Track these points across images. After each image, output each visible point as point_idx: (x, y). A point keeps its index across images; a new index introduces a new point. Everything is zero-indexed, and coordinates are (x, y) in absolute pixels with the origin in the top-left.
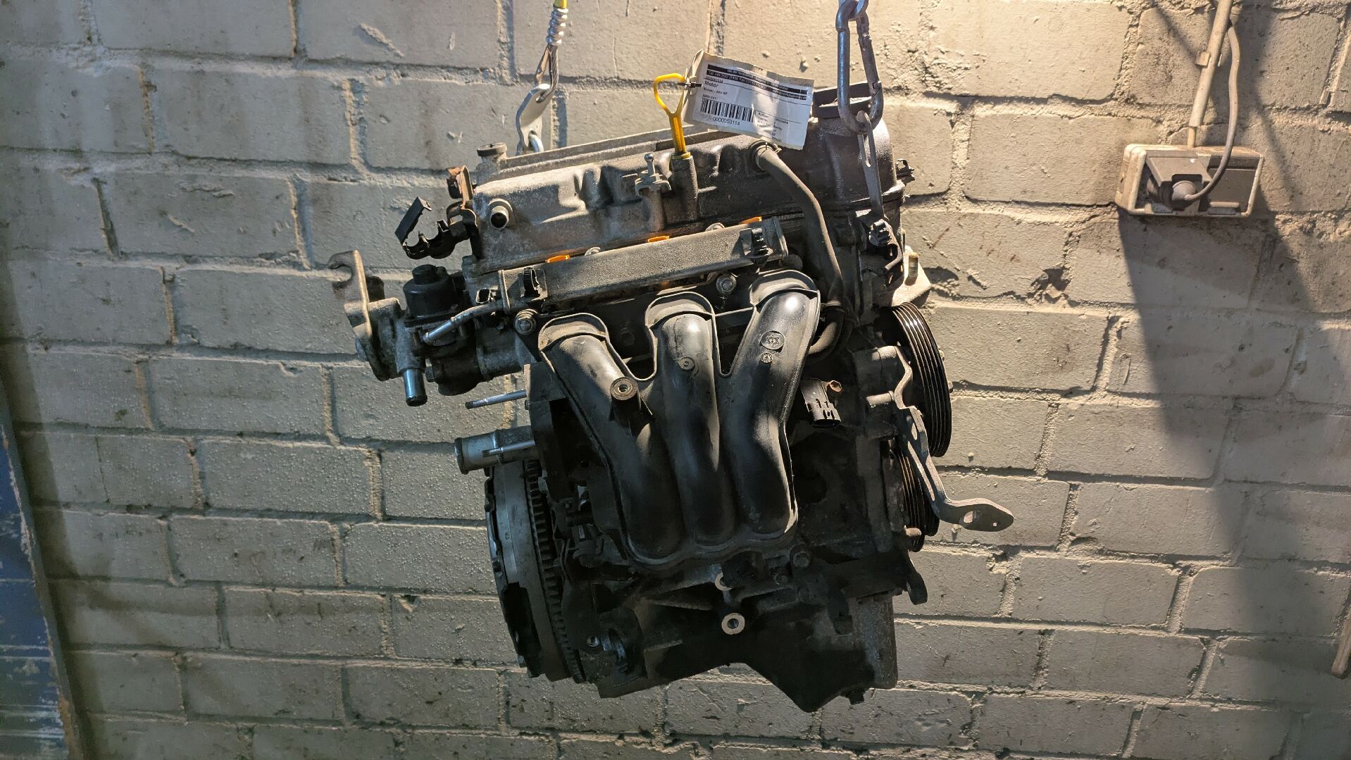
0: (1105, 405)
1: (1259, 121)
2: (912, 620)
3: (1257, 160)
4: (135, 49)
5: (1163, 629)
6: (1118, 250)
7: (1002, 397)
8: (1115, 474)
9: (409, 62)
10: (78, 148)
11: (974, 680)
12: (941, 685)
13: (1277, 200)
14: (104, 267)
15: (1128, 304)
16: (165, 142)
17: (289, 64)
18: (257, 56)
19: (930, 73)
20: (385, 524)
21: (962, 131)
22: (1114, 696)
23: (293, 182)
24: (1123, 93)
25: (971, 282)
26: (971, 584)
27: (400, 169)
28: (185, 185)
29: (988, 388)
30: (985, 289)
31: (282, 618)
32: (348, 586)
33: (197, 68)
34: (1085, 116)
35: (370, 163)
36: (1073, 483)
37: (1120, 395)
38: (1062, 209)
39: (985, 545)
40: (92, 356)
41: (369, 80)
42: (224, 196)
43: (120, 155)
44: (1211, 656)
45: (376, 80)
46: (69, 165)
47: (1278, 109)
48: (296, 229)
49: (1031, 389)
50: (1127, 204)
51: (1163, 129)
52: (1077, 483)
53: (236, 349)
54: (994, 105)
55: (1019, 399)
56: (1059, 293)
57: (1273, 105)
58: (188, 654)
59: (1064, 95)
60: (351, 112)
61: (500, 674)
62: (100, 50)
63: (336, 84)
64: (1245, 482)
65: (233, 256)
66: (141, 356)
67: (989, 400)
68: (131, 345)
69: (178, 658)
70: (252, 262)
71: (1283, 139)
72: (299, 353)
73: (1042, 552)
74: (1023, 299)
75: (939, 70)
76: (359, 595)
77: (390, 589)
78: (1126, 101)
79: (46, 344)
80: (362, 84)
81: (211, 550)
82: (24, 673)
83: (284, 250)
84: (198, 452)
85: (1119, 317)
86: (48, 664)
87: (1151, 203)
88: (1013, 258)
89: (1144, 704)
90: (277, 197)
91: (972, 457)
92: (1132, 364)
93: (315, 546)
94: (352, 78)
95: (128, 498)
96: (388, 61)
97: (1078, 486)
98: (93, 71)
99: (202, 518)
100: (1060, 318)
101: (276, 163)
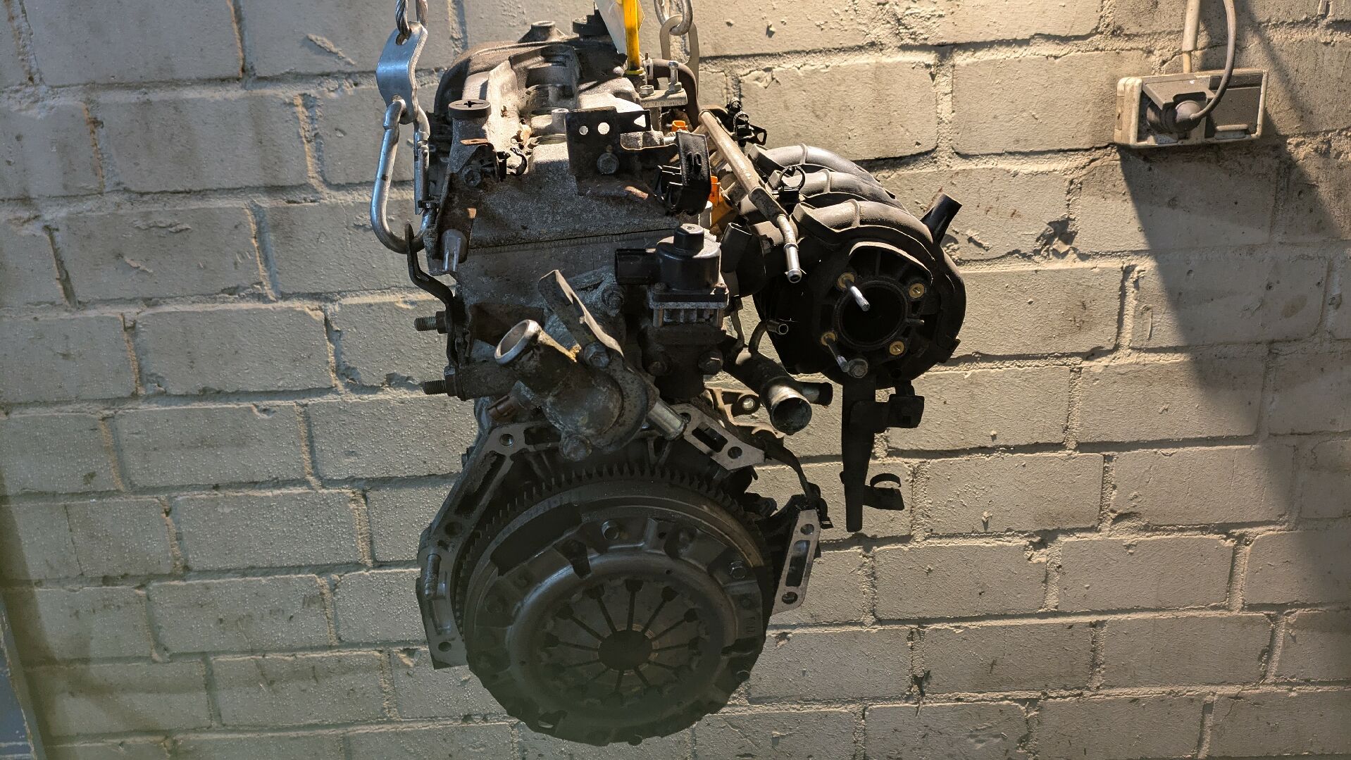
0: (1131, 364)
1: (1256, 41)
2: (951, 625)
3: (1260, 77)
4: (78, 84)
5: (1224, 608)
6: (1124, 194)
7: (1019, 366)
8: (1150, 439)
9: (362, 69)
10: (26, 194)
11: (1026, 687)
12: (994, 695)
13: (1286, 123)
14: (61, 319)
15: (1142, 251)
16: (116, 180)
17: (238, 85)
18: (205, 80)
19: (904, 25)
20: (376, 572)
21: (944, 83)
22: (1181, 688)
23: (252, 210)
24: (1108, 25)
25: (972, 245)
26: (1010, 577)
27: (360, 184)
28: (139, 223)
29: (1003, 358)
30: (987, 250)
31: (275, 685)
32: (343, 644)
33: (144, 98)
34: (1072, 54)
35: (329, 180)
36: (1107, 454)
37: (1145, 352)
38: (1060, 156)
39: (1020, 532)
40: (55, 417)
41: (322, 93)
42: (181, 231)
43: (69, 198)
44: (1281, 633)
45: (328, 91)
46: (18, 214)
47: (1274, 25)
48: (258, 259)
49: (1049, 355)
50: (1128, 139)
51: (1155, 59)
52: (1110, 453)
53: (205, 394)
54: (975, 52)
55: (1038, 366)
56: (1067, 247)
57: (1269, 21)
58: (179, 736)
59: (1047, 33)
60: (305, 129)
61: (513, 728)
62: (43, 88)
63: (287, 100)
64: (1292, 434)
65: (197, 294)
66: (107, 412)
67: (1006, 372)
68: (95, 400)
69: (168, 743)
70: (215, 298)
71: (1284, 57)
72: (271, 392)
73: (1083, 534)
74: (1029, 257)
75: (912, 20)
76: (355, 653)
77: (387, 643)
78: (1113, 33)
79: (7, 408)
80: (315, 98)
81: (195, 618)
83: (246, 283)
84: (173, 511)
85: (1134, 266)
87: (1153, 135)
88: (1014, 214)
89: (1214, 694)
90: (236, 227)
91: (995, 435)
92: (1154, 316)
93: (304, 603)
94: (303, 92)
95: (104, 570)
96: (339, 71)
97: (1112, 457)
98: (36, 113)
99: (183, 583)
100: (1071, 273)
101: (232, 191)
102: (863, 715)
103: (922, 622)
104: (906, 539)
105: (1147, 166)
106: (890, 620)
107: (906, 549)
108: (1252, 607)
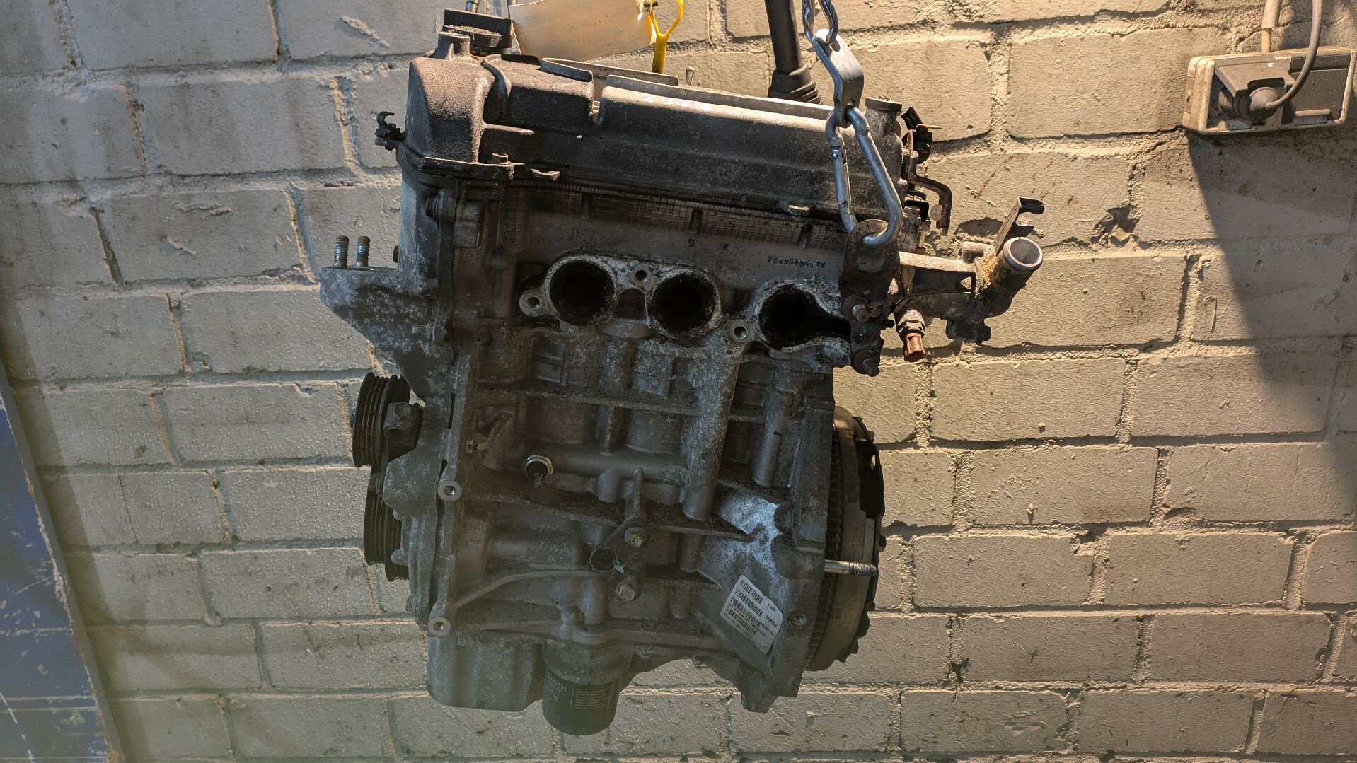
0: (1191, 357)
1: (1346, 15)
2: (992, 614)
3: (1348, 57)
4: (119, 68)
5: (1280, 606)
6: (1191, 180)
7: (1071, 357)
8: (1209, 434)
9: (396, 52)
10: (72, 177)
11: (1068, 677)
12: (1031, 684)
14: (109, 299)
15: (1208, 240)
16: (158, 162)
17: (274, 68)
18: (242, 63)
19: (958, 1)
21: (999, 63)
22: (1230, 684)
23: (289, 192)
24: (1180, 0)
26: (1054, 569)
28: (182, 205)
29: (1055, 349)
30: (1041, 238)
31: (321, 651)
32: (386, 614)
33: (182, 81)
34: (1139, 31)
35: (365, 163)
36: (1162, 448)
37: (1207, 345)
38: (1122, 139)
39: (1066, 525)
40: (106, 393)
41: (357, 76)
42: (222, 213)
43: (113, 180)
44: (1341, 634)
45: (363, 74)
46: (65, 196)
48: (298, 241)
49: (1104, 346)
50: (1197, 124)
51: (1231, 36)
52: (1166, 448)
53: (249, 373)
54: (1034, 30)
55: (1091, 358)
56: (1128, 235)
58: (232, 695)
59: (1113, 9)
60: (341, 112)
62: (84, 73)
63: (323, 83)
65: (239, 276)
66: (156, 389)
67: (1057, 363)
69: (221, 701)
70: (256, 279)
72: (313, 372)
73: (1133, 529)
74: (1086, 245)
76: (398, 624)
78: (1185, 9)
79: (62, 383)
80: (350, 81)
81: (244, 585)
82: (71, 723)
83: (286, 265)
84: (221, 484)
85: (1198, 256)
86: (93, 713)
87: (1225, 120)
88: (1071, 200)
89: (1266, 692)
90: (275, 210)
91: (1043, 427)
92: (1219, 308)
93: (348, 575)
94: (338, 75)
95: (158, 538)
96: (374, 54)
97: (1168, 451)
98: (79, 96)
99: (231, 553)
100: (1131, 262)
101: (269, 174)
102: (899, 699)
103: (962, 611)
104: (947, 529)
105: (1218, 150)
106: (929, 607)
107: (947, 539)
108: (1310, 607)
